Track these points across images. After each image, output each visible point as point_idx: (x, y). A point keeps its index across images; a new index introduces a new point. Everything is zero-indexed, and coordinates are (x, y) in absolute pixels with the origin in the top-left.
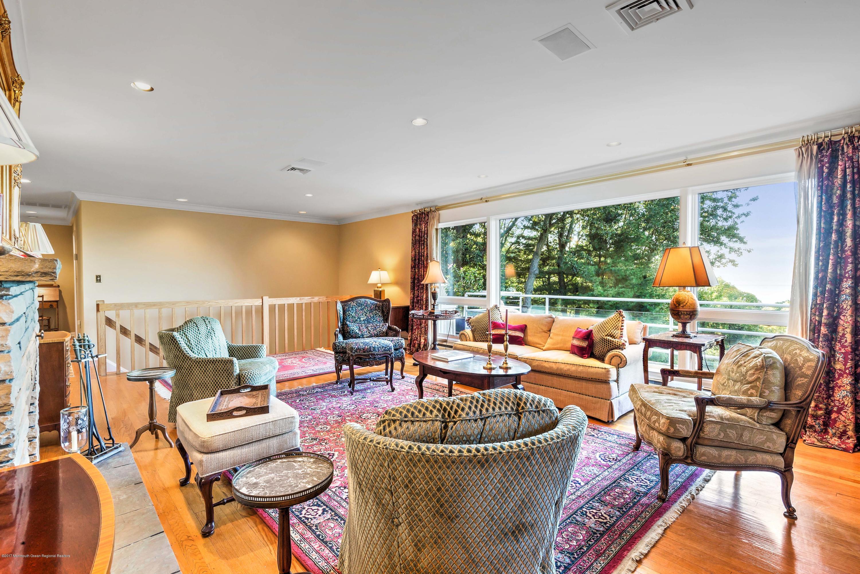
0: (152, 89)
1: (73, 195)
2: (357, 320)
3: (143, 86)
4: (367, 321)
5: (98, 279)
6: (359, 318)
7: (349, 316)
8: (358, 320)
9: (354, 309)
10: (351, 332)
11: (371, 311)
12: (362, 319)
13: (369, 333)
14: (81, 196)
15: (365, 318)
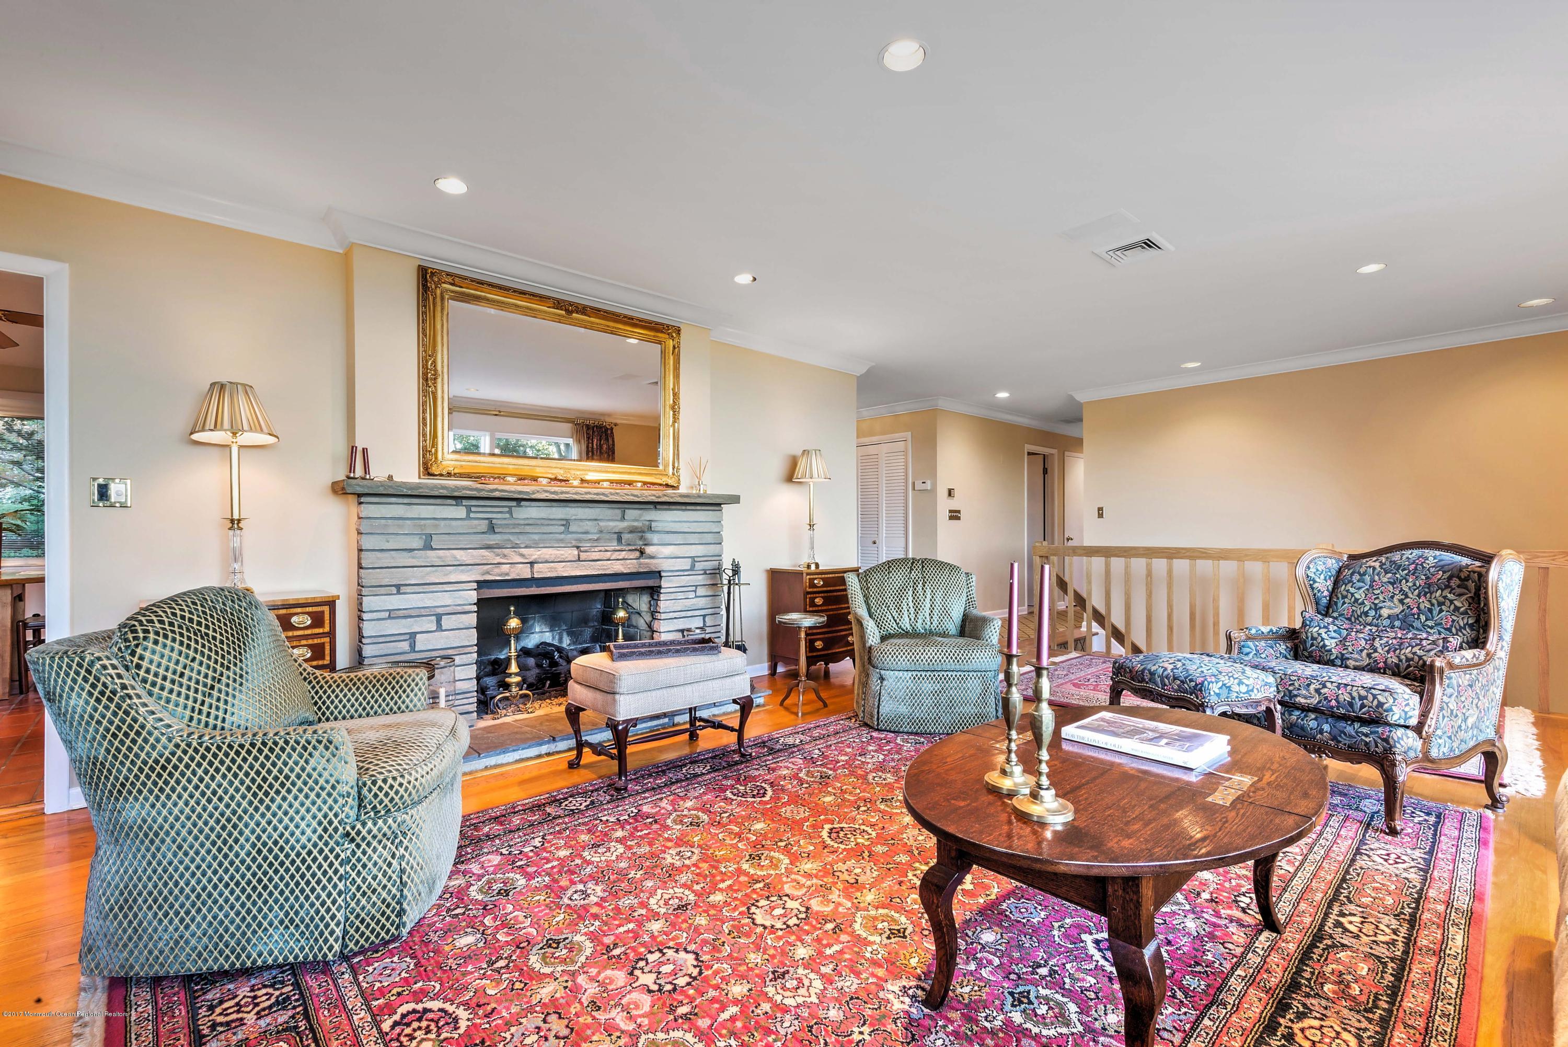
0: (755, 279)
1: (1072, 398)
2: (1366, 614)
3: (744, 279)
4: (1403, 621)
5: (1100, 513)
6: (1377, 608)
7: (1344, 597)
8: (1372, 613)
9: (1367, 578)
10: (1309, 642)
11: (1427, 589)
12: (1385, 612)
13: (1369, 655)
14: (1081, 397)
15: (1397, 611)
